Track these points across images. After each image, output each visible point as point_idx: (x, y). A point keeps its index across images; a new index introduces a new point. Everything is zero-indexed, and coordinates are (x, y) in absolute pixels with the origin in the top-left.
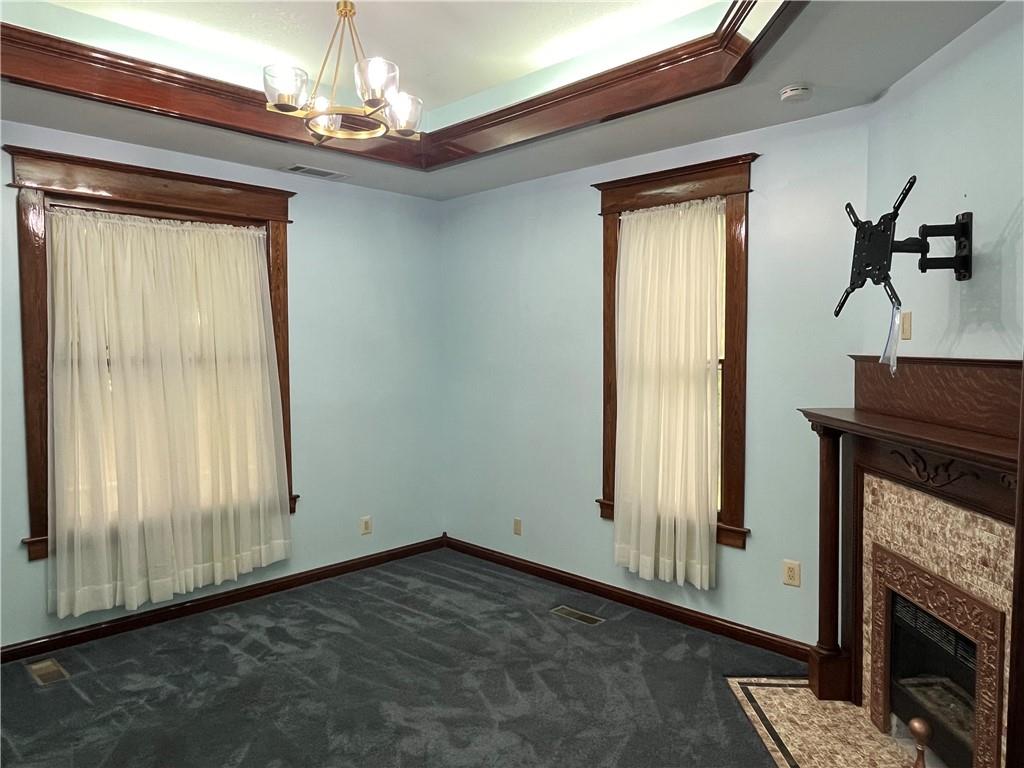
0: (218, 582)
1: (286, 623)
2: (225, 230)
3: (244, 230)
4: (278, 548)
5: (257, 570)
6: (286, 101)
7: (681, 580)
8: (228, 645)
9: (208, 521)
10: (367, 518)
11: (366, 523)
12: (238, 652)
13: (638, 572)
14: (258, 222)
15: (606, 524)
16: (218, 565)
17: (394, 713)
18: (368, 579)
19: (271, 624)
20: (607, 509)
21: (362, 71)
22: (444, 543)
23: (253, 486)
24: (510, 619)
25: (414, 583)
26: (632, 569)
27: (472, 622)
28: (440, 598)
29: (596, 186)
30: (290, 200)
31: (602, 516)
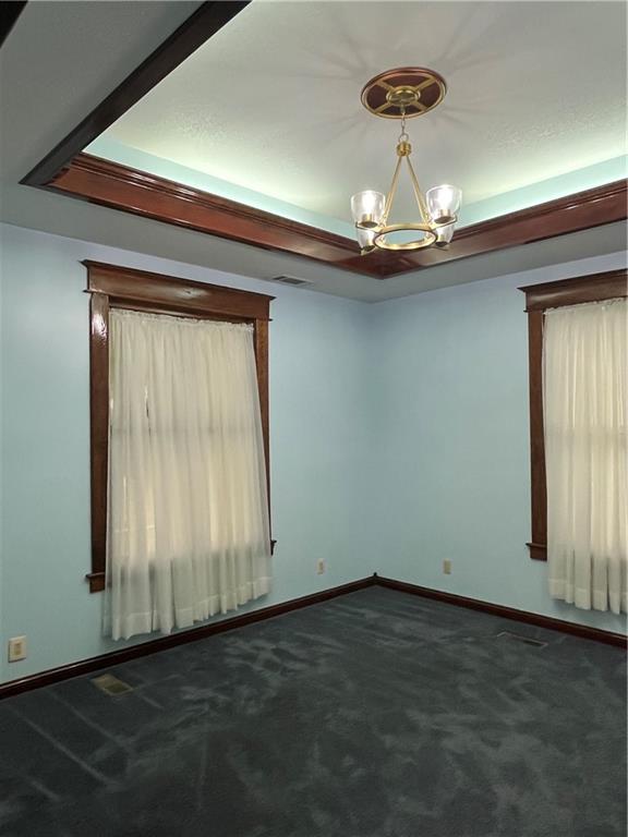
3: (238, 326)
4: (261, 585)
5: (251, 602)
6: (368, 219)
8: (249, 663)
9: (217, 560)
10: (321, 560)
11: (321, 564)
12: (261, 669)
13: (574, 604)
14: (247, 320)
16: (224, 598)
22: (375, 581)
24: (467, 643)
26: (569, 601)
28: (399, 626)
29: (521, 289)
30: (271, 303)
31: (532, 557)
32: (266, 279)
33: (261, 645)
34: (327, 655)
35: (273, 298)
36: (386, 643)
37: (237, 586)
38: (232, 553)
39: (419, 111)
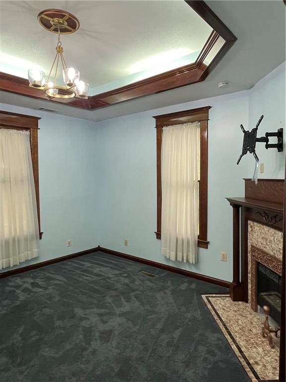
0: (12, 266)
1: (38, 281)
2: (14, 132)
3: (21, 132)
4: (35, 252)
5: (27, 261)
6: (37, 83)
7: (185, 261)
8: (15, 289)
9: (7, 243)
10: (69, 240)
11: (69, 243)
12: (19, 292)
13: (170, 258)
14: (27, 129)
15: (158, 240)
16: (11, 259)
17: (79, 312)
18: (69, 263)
19: (33, 281)
20: (159, 235)
21: (66, 73)
22: (99, 249)
23: (25, 229)
24: (123, 277)
25: (88, 264)
26: (168, 257)
27: (109, 278)
28: (97, 270)
29: (154, 117)
30: (39, 121)
31: (157, 238)
32: (35, 109)
33: (26, 281)
34: (55, 284)
35: (40, 118)
36: (86, 278)
37: (19, 254)
38: (16, 239)
39: (71, 31)
